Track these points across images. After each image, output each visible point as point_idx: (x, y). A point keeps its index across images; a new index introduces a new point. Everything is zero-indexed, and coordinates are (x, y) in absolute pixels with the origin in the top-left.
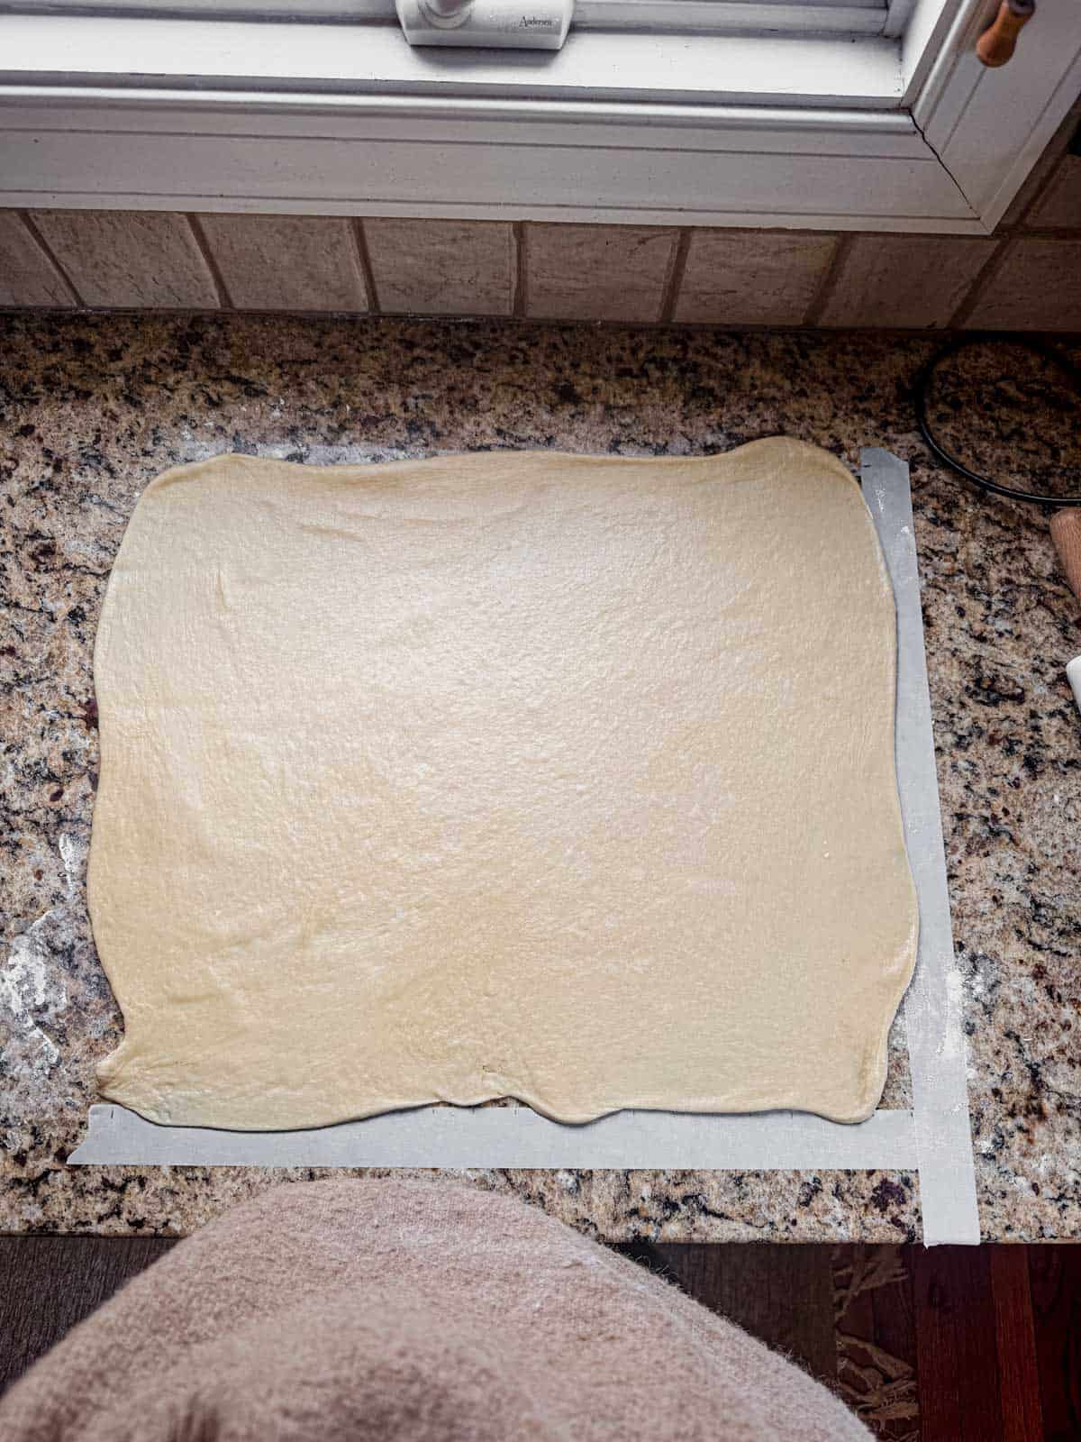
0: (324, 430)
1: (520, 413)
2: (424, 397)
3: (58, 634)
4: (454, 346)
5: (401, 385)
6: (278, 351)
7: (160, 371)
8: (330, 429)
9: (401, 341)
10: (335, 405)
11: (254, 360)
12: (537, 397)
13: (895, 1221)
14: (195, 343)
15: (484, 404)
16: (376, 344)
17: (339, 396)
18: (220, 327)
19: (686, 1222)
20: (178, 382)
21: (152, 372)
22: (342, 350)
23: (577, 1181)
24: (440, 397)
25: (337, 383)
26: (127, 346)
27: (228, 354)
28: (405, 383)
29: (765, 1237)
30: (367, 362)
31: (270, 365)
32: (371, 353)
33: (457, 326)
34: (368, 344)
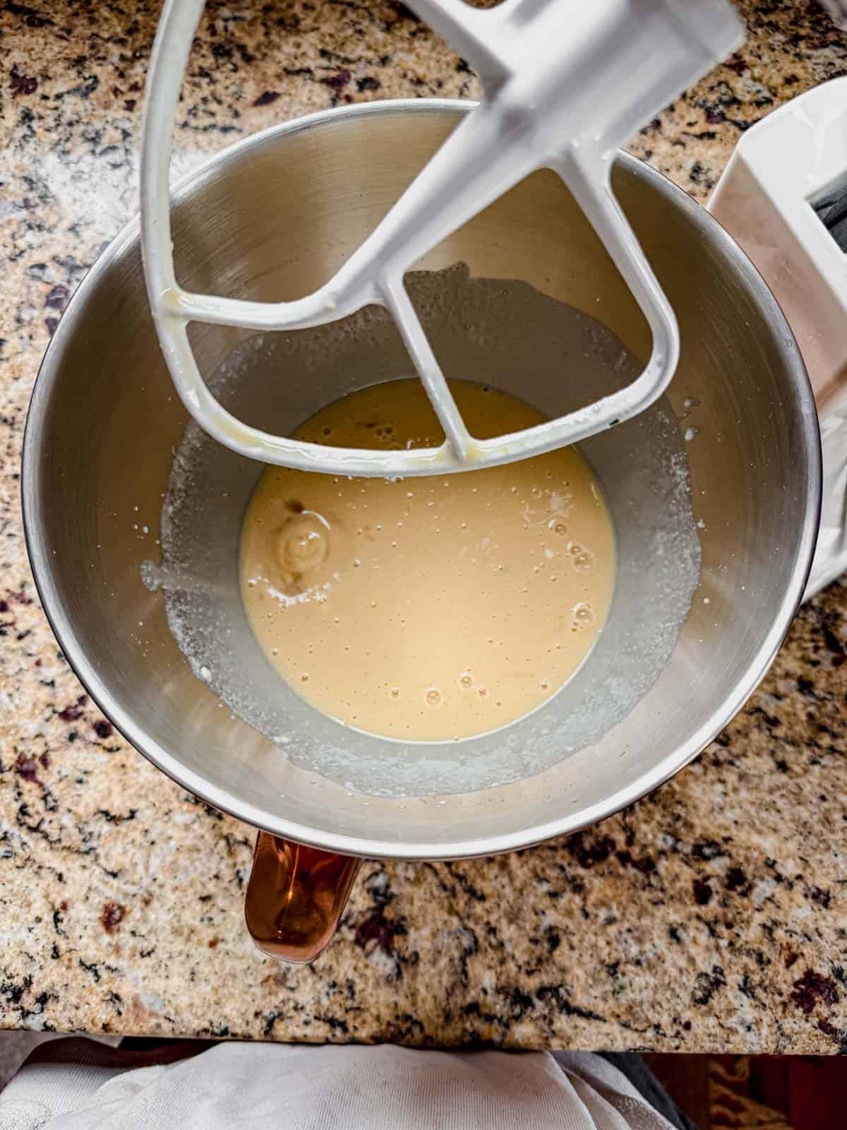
0: (115, 59)
1: (350, 32)
2: (235, 19)
8: (122, 58)
10: (130, 32)
12: (371, 15)
13: (824, 1026)
15: (307, 23)
17: (136, 22)
19: (541, 1022)
23: (398, 966)
24: (255, 19)
25: (133, 8)
29: (649, 1045)
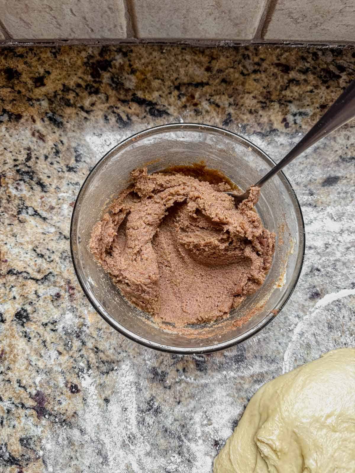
3: (8, 333)
4: (323, 70)
5: (281, 104)
6: (175, 75)
7: (77, 95)
9: (278, 65)
11: (156, 83)
14: (105, 69)
16: (256, 67)
18: (125, 55)
20: (93, 104)
21: (71, 96)
22: (229, 74)
26: (49, 73)
27: (133, 77)
28: (284, 102)
30: (251, 84)
31: (169, 87)
32: (253, 76)
33: (324, 52)
34: (251, 68)
